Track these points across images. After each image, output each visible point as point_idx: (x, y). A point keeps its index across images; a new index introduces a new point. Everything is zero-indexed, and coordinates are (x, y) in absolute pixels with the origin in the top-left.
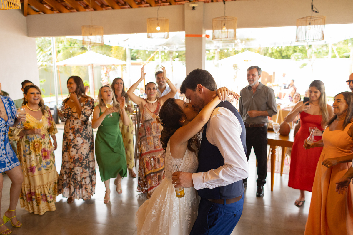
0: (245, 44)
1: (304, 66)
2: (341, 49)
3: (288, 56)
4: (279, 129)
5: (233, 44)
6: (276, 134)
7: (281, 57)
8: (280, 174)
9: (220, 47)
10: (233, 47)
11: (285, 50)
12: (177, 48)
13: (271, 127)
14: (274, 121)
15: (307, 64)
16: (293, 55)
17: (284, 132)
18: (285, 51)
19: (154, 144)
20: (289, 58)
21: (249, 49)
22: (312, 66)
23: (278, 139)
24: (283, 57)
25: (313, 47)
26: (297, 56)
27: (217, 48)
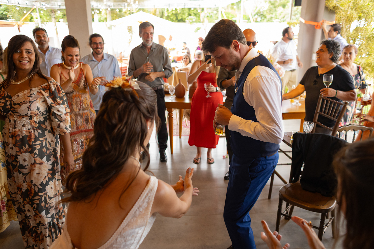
0: (139, 4)
1: (198, 30)
2: (229, 14)
3: (184, 20)
4: (175, 91)
5: (126, 4)
6: (172, 97)
7: (177, 21)
8: (179, 137)
9: (111, 7)
10: (126, 7)
11: (180, 13)
12: (60, 6)
13: (167, 90)
14: (170, 84)
15: (201, 28)
16: (188, 18)
17: (180, 94)
18: (180, 15)
19: (76, 124)
20: (185, 22)
21: (143, 10)
22: (205, 29)
23: (174, 101)
24: (179, 21)
25: (205, 10)
26: (192, 19)
27: (107, 7)
